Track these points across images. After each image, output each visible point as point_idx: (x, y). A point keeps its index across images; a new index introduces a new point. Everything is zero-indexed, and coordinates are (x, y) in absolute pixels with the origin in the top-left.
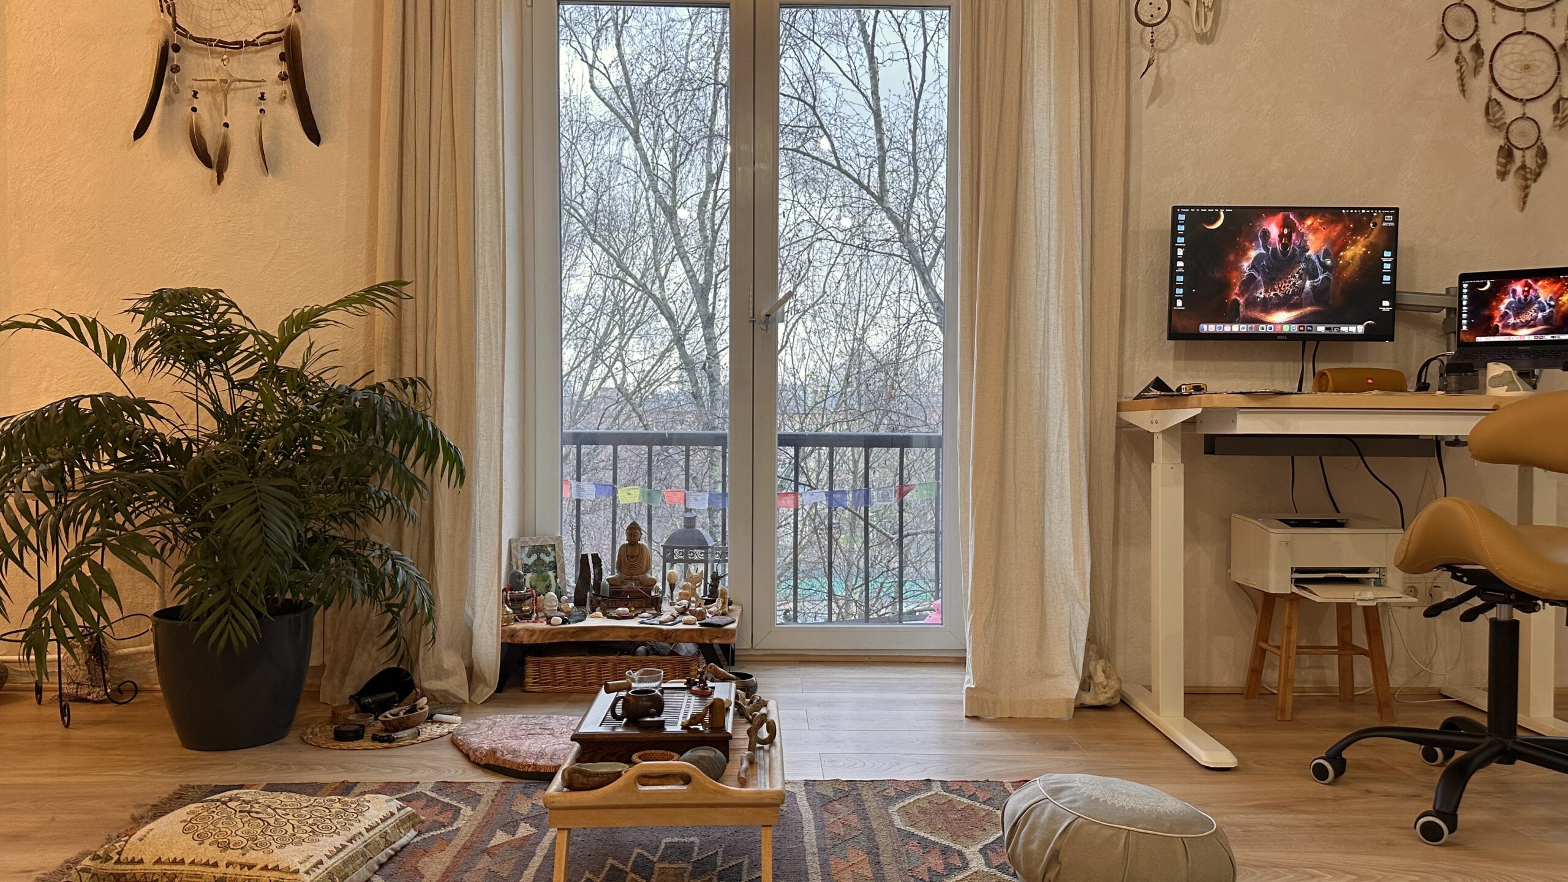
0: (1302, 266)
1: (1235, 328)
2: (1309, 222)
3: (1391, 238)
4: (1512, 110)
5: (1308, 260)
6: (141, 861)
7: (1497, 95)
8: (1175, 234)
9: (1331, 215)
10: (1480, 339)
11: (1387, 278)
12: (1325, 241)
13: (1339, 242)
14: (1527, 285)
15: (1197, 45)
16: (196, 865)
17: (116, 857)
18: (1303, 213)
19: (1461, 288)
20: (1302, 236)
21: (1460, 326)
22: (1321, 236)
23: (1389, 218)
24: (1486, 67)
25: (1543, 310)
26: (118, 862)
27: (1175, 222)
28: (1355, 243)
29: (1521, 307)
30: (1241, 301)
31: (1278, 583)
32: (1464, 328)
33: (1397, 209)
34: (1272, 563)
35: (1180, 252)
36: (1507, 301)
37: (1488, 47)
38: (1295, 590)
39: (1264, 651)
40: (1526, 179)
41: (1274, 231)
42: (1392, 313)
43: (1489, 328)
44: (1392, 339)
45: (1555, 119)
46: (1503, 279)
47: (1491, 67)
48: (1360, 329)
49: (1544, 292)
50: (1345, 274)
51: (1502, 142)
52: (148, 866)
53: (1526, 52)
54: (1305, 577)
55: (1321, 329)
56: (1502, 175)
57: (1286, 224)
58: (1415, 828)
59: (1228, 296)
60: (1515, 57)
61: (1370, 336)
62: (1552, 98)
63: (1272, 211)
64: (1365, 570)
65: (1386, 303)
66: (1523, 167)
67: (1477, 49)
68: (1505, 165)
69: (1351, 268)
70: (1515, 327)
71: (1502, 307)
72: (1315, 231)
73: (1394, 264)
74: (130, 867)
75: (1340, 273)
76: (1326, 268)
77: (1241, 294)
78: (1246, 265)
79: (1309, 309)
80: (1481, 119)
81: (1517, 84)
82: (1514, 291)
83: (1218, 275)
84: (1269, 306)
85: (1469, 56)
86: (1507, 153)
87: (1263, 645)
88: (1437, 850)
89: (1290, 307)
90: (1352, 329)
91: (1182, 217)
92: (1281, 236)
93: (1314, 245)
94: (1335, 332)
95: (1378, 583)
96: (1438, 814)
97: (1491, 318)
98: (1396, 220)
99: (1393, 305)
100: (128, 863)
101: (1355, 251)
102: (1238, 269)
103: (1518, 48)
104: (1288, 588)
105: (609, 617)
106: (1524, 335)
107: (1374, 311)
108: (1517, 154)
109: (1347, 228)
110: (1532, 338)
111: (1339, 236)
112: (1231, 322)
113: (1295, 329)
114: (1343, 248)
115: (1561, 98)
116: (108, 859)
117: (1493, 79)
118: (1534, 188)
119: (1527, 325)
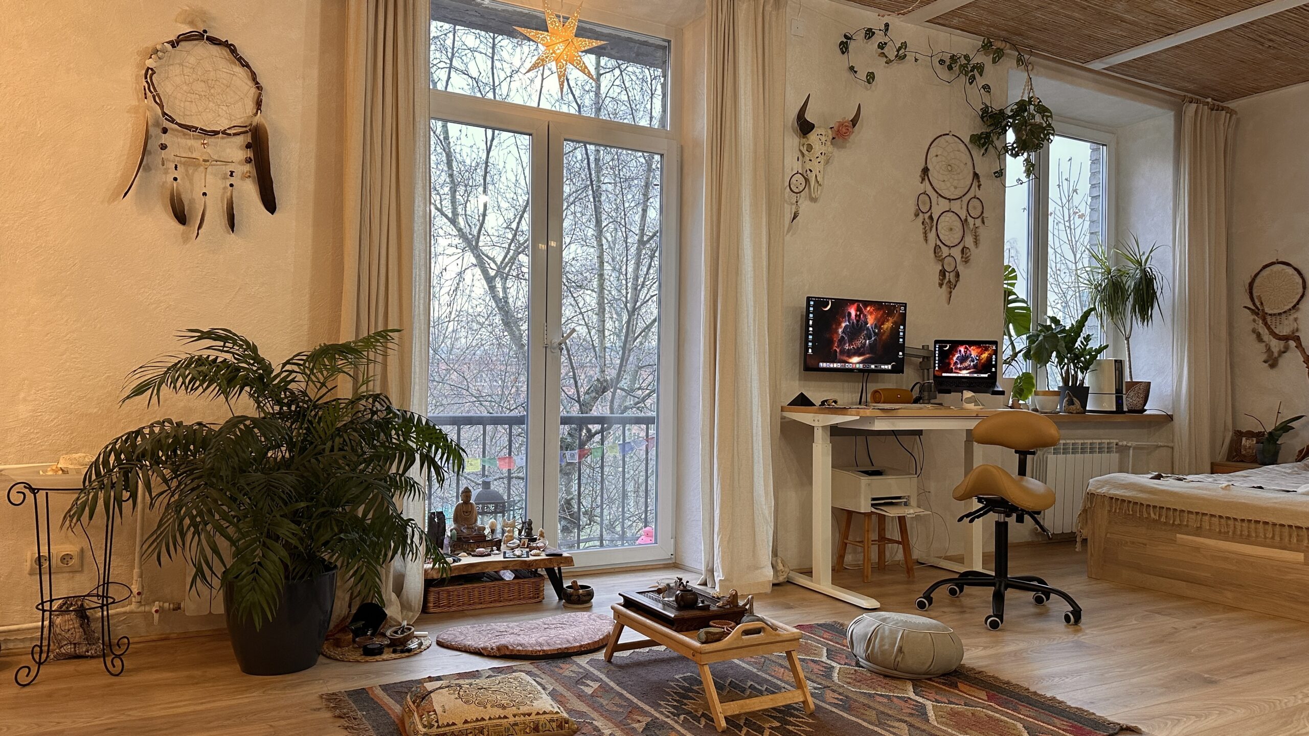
0: (865, 332)
1: (835, 365)
2: (868, 309)
3: (903, 319)
4: (945, 251)
5: (868, 329)
6: (454, 724)
7: (939, 243)
8: (808, 312)
9: (878, 305)
10: (944, 375)
11: (901, 340)
12: (875, 319)
13: (881, 320)
14: (966, 348)
15: (809, 202)
16: (494, 719)
17: (436, 724)
18: (866, 303)
19: (935, 347)
20: (865, 316)
21: (935, 367)
22: (873, 316)
23: (902, 308)
24: (934, 227)
25: (973, 361)
26: (438, 727)
27: (808, 305)
28: (888, 321)
29: (963, 359)
30: (838, 350)
31: (865, 507)
32: (937, 368)
33: (906, 304)
34: (862, 496)
35: (811, 322)
36: (957, 356)
37: (935, 218)
38: (874, 510)
39: (846, 544)
40: (951, 288)
41: (853, 313)
42: (903, 358)
43: (948, 369)
44: (903, 373)
45: (962, 257)
46: (955, 344)
47: (937, 228)
48: (890, 367)
49: (974, 352)
50: (884, 337)
51: (941, 268)
52: (460, 726)
53: (950, 221)
54: (878, 502)
55: (873, 366)
56: (941, 285)
57: (858, 309)
58: (986, 624)
59: (832, 348)
60: (946, 224)
61: (894, 371)
62: (960, 247)
63: (852, 302)
64: (899, 498)
65: (901, 353)
66: (949, 281)
67: (931, 218)
68: (942, 280)
69: (886, 334)
70: (960, 369)
71: (955, 359)
72: (871, 313)
73: (904, 332)
74: (448, 728)
75: (881, 337)
76: (875, 334)
77: (838, 347)
78: (840, 331)
79: (868, 355)
80: (932, 255)
81: (946, 238)
82: (960, 351)
83: (828, 336)
84: (851, 354)
85: (927, 220)
86: (943, 273)
87: (845, 541)
88: (998, 633)
89: (859, 355)
90: (886, 367)
91: (812, 303)
92: (856, 315)
93: (871, 321)
94: (879, 368)
95: (906, 504)
96: (995, 616)
97: (950, 364)
98: (905, 310)
99: (903, 354)
100: (445, 726)
101: (887, 325)
102: (837, 333)
103: (947, 219)
104: (869, 509)
105: (473, 556)
106: (964, 373)
107: (895, 358)
108: (947, 274)
109: (884, 312)
110: (968, 375)
111: (881, 317)
112: (833, 362)
113: (861, 366)
114: (883, 324)
115: (964, 247)
116: (432, 726)
117: (938, 236)
118: (954, 292)
119: (966, 368)
